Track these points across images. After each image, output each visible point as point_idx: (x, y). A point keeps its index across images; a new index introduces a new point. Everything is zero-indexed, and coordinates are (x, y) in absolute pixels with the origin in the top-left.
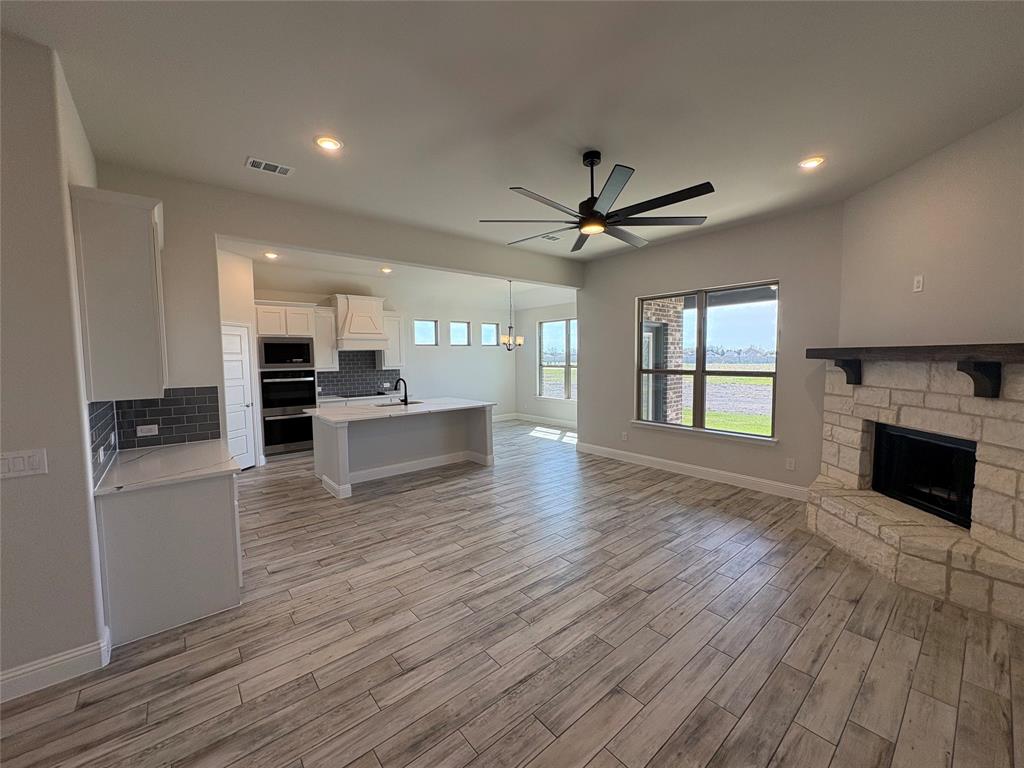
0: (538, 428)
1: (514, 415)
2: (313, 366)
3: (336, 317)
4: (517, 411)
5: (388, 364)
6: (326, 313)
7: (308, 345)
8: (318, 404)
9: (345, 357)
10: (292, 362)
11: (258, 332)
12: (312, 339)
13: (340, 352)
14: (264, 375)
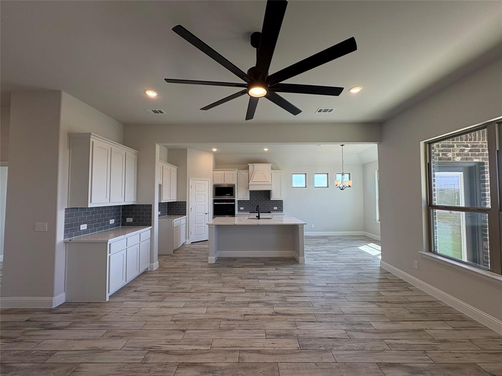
0: (372, 245)
1: (363, 233)
2: (234, 197)
3: (249, 174)
4: (364, 231)
5: (274, 197)
6: (244, 173)
7: (232, 188)
8: (236, 215)
9: (253, 193)
10: (226, 195)
11: (213, 182)
12: (234, 185)
13: (250, 191)
14: (215, 201)
